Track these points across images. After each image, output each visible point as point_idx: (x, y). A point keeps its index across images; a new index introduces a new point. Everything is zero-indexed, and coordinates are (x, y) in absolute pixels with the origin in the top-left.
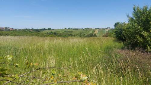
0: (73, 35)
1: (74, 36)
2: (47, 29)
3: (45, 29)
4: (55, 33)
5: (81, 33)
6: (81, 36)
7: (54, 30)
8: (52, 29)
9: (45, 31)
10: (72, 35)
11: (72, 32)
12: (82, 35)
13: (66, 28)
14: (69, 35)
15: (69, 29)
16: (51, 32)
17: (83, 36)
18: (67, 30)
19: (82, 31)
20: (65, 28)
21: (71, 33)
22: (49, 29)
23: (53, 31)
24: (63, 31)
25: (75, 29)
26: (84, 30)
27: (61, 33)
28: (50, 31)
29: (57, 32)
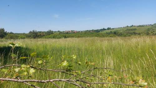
0: (137, 33)
1: (139, 34)
2: (107, 28)
3: (104, 29)
4: (115, 33)
5: (148, 30)
6: (148, 34)
7: (113, 29)
8: (111, 28)
9: (104, 31)
10: (135, 34)
11: (135, 29)
12: (150, 32)
13: (128, 26)
14: (132, 34)
15: (131, 26)
16: (111, 32)
17: (152, 34)
18: (129, 28)
19: (150, 27)
20: (126, 26)
21: (134, 31)
22: (109, 29)
23: (113, 31)
24: (125, 30)
25: (140, 26)
26: (152, 25)
27: (122, 31)
28: (109, 31)
29: (117, 31)
